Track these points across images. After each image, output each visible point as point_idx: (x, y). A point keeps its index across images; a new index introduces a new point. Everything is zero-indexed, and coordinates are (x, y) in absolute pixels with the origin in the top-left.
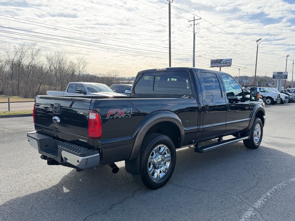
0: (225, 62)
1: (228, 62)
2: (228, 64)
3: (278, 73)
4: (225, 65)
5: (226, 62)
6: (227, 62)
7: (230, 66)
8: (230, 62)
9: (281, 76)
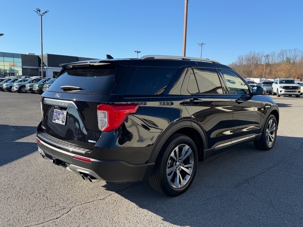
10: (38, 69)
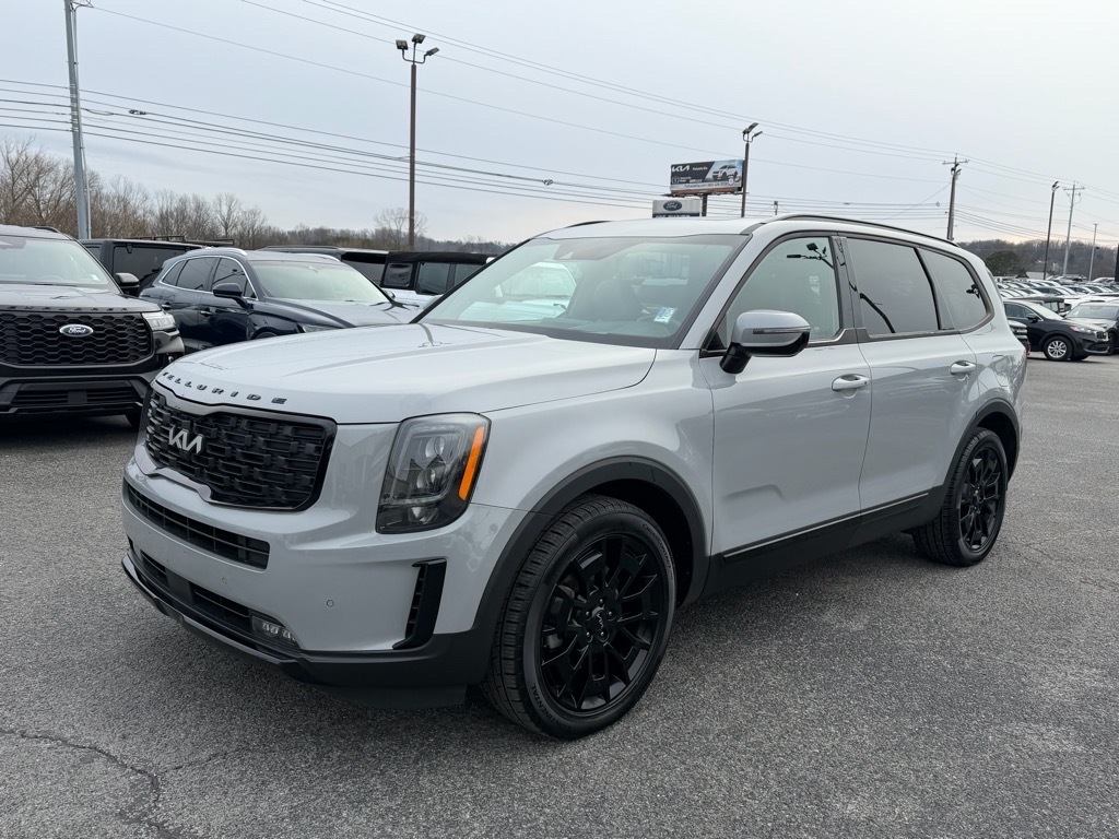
0: (720, 175)
1: (733, 171)
2: (731, 181)
4: (720, 185)
5: (725, 173)
7: (739, 189)
8: (736, 173)
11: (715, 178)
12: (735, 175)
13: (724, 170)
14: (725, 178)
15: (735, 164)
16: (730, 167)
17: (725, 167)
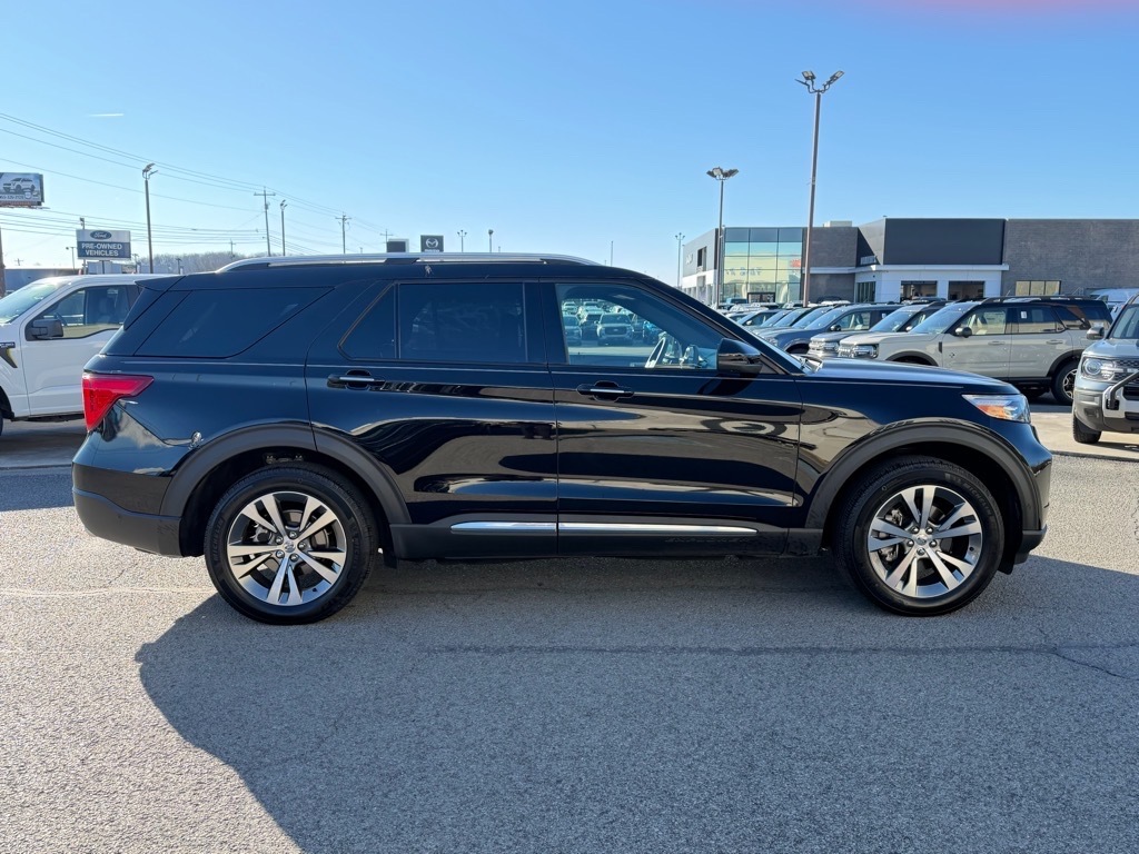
0: (12, 187)
1: (29, 185)
2: (28, 195)
3: (93, 234)
4: (16, 198)
5: (19, 186)
6: (24, 185)
7: (39, 204)
8: (33, 187)
9: (104, 246)
10: (853, 275)
11: (7, 190)
12: (32, 189)
13: (18, 183)
14: (19, 191)
15: (31, 178)
16: (24, 180)
17: (18, 180)
